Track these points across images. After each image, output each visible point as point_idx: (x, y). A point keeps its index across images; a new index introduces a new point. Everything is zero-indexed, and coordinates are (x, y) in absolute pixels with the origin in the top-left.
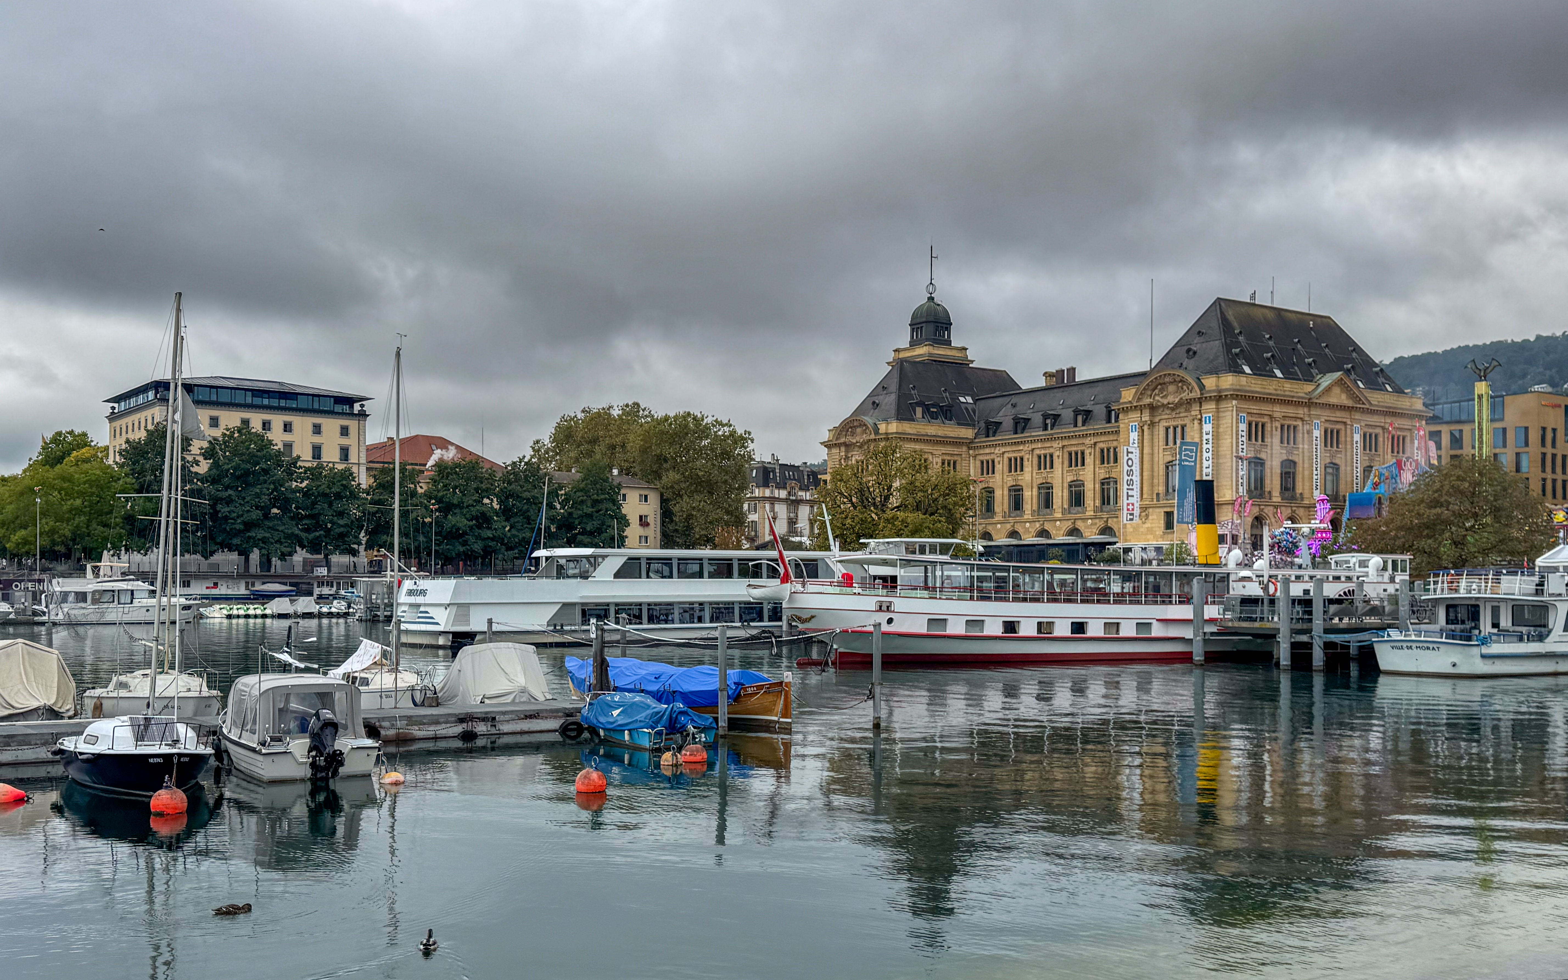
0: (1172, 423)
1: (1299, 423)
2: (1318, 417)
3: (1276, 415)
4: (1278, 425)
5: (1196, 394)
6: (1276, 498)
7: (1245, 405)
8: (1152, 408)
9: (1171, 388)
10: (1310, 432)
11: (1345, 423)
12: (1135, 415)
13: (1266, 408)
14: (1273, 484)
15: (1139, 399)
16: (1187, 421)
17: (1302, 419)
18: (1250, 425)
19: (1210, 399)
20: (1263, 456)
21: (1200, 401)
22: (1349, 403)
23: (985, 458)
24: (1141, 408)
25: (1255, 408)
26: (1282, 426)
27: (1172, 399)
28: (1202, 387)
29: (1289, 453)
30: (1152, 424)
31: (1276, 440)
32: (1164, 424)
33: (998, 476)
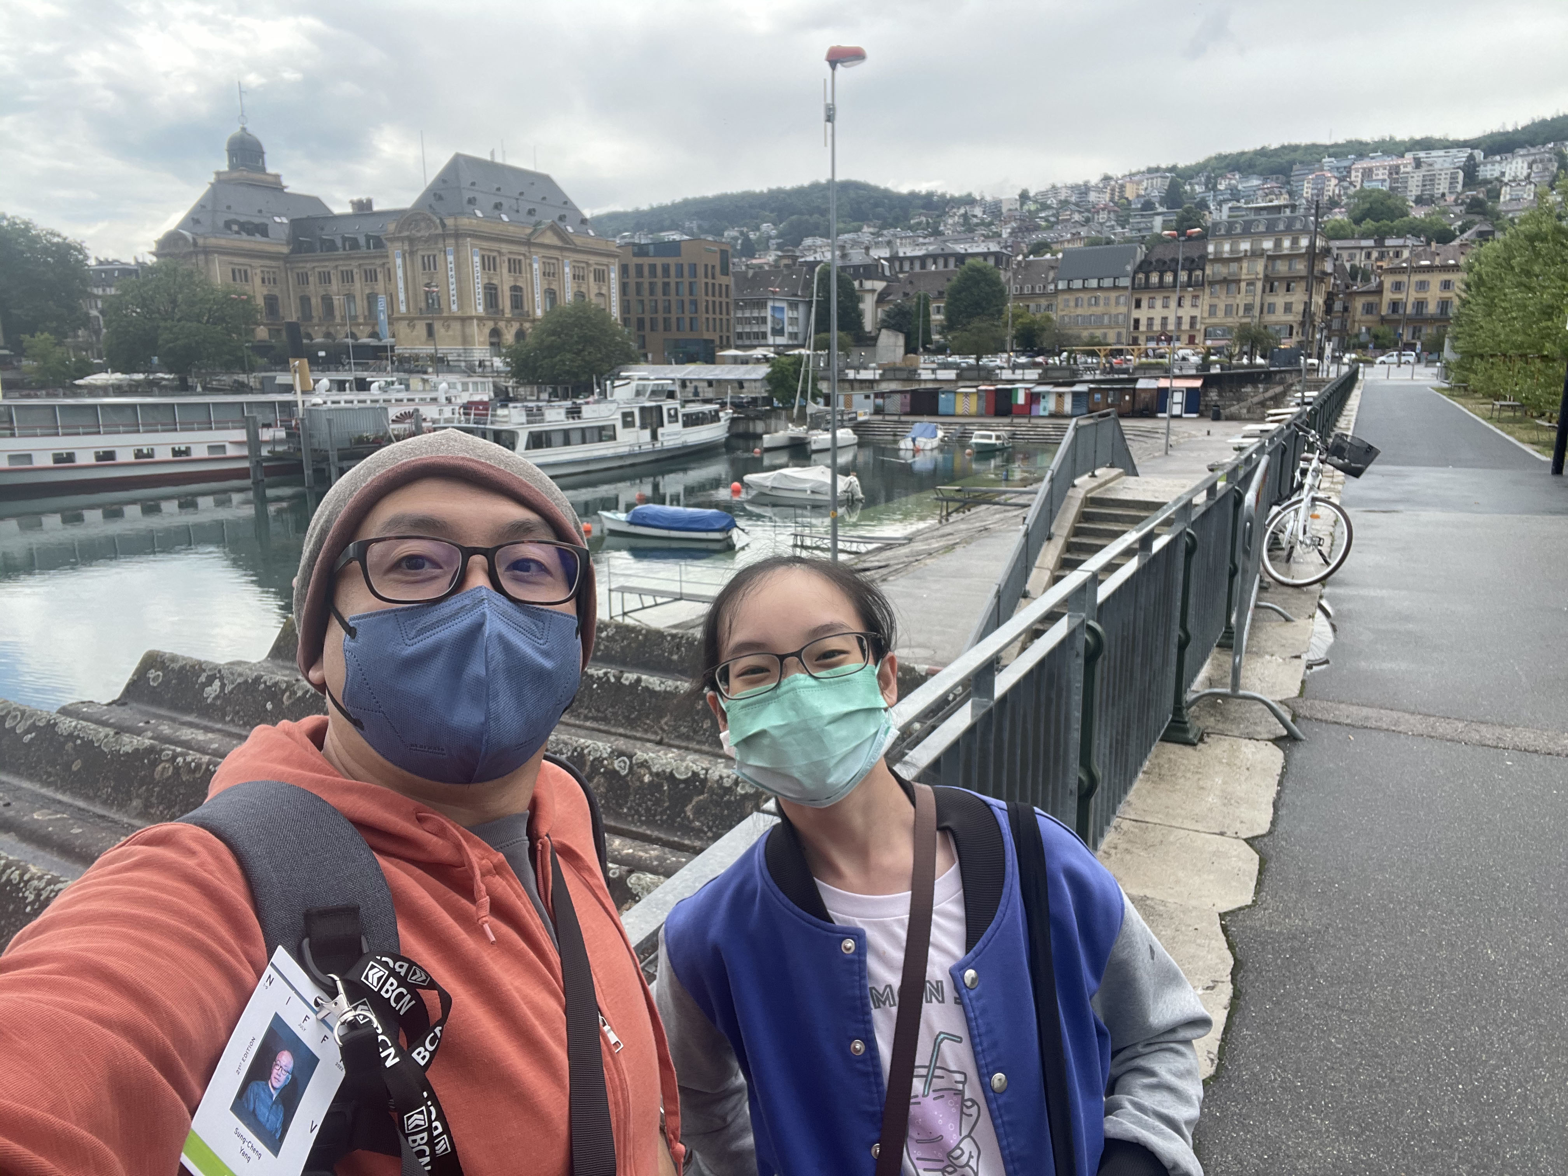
0: (426, 253)
1: (521, 257)
2: (536, 253)
3: (503, 250)
4: (506, 260)
5: (440, 231)
6: (508, 314)
7: (477, 242)
8: (411, 240)
9: (423, 225)
10: (531, 265)
11: (558, 259)
12: (398, 244)
13: (495, 246)
14: (506, 303)
15: (400, 232)
16: (436, 252)
17: (524, 255)
18: (483, 257)
19: (450, 236)
20: (495, 282)
21: (444, 237)
22: (559, 243)
23: (300, 271)
24: (402, 239)
25: (485, 244)
26: (509, 260)
27: (425, 233)
28: (444, 225)
29: (516, 280)
30: (412, 253)
31: (505, 270)
32: (420, 253)
33: (312, 287)
